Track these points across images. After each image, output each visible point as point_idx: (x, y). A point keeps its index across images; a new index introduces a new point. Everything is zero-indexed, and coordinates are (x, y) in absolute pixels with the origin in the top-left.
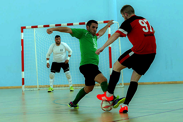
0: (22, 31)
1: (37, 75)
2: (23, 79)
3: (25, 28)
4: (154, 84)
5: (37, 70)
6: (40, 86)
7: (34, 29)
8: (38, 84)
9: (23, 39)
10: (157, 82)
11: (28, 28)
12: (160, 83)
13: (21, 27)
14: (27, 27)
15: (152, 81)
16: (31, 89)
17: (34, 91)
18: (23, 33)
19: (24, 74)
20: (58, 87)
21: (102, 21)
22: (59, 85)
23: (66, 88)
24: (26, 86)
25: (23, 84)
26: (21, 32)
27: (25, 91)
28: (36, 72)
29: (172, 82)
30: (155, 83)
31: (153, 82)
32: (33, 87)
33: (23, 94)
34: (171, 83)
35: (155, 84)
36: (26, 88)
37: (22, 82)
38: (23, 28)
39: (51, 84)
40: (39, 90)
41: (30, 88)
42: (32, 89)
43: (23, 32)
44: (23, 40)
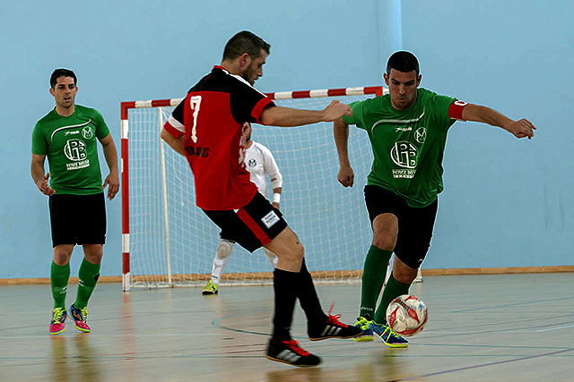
0: (125, 116)
1: (168, 244)
2: (126, 256)
3: (132, 105)
4: (510, 272)
5: (167, 230)
6: (176, 276)
7: (160, 108)
8: (169, 271)
9: (126, 137)
10: (519, 268)
11: (142, 107)
12: (528, 271)
13: (122, 103)
14: (138, 103)
15: (505, 265)
16: (149, 286)
17: (159, 291)
18: (126, 122)
19: (130, 242)
20: (230, 279)
21: (358, 89)
22: (232, 274)
23: (252, 283)
24: (134, 276)
25: (126, 269)
26: (122, 119)
27: (132, 290)
28: (166, 236)
29: (563, 267)
30: (513, 271)
31: (509, 268)
32: (155, 281)
33: (126, 299)
34: (561, 270)
35: (513, 273)
36: (135, 281)
37: (122, 263)
38: (127, 107)
39: (216, 273)
40: (173, 287)
41: (146, 281)
42: (152, 286)
43: (126, 118)
44: (127, 140)
